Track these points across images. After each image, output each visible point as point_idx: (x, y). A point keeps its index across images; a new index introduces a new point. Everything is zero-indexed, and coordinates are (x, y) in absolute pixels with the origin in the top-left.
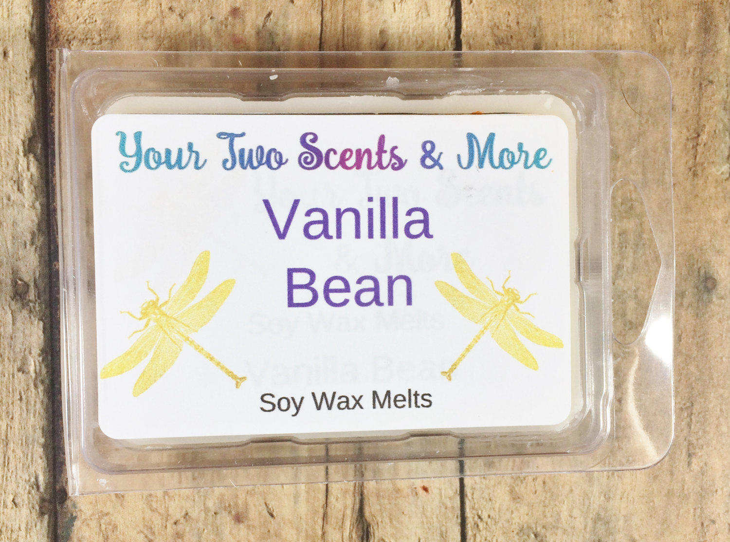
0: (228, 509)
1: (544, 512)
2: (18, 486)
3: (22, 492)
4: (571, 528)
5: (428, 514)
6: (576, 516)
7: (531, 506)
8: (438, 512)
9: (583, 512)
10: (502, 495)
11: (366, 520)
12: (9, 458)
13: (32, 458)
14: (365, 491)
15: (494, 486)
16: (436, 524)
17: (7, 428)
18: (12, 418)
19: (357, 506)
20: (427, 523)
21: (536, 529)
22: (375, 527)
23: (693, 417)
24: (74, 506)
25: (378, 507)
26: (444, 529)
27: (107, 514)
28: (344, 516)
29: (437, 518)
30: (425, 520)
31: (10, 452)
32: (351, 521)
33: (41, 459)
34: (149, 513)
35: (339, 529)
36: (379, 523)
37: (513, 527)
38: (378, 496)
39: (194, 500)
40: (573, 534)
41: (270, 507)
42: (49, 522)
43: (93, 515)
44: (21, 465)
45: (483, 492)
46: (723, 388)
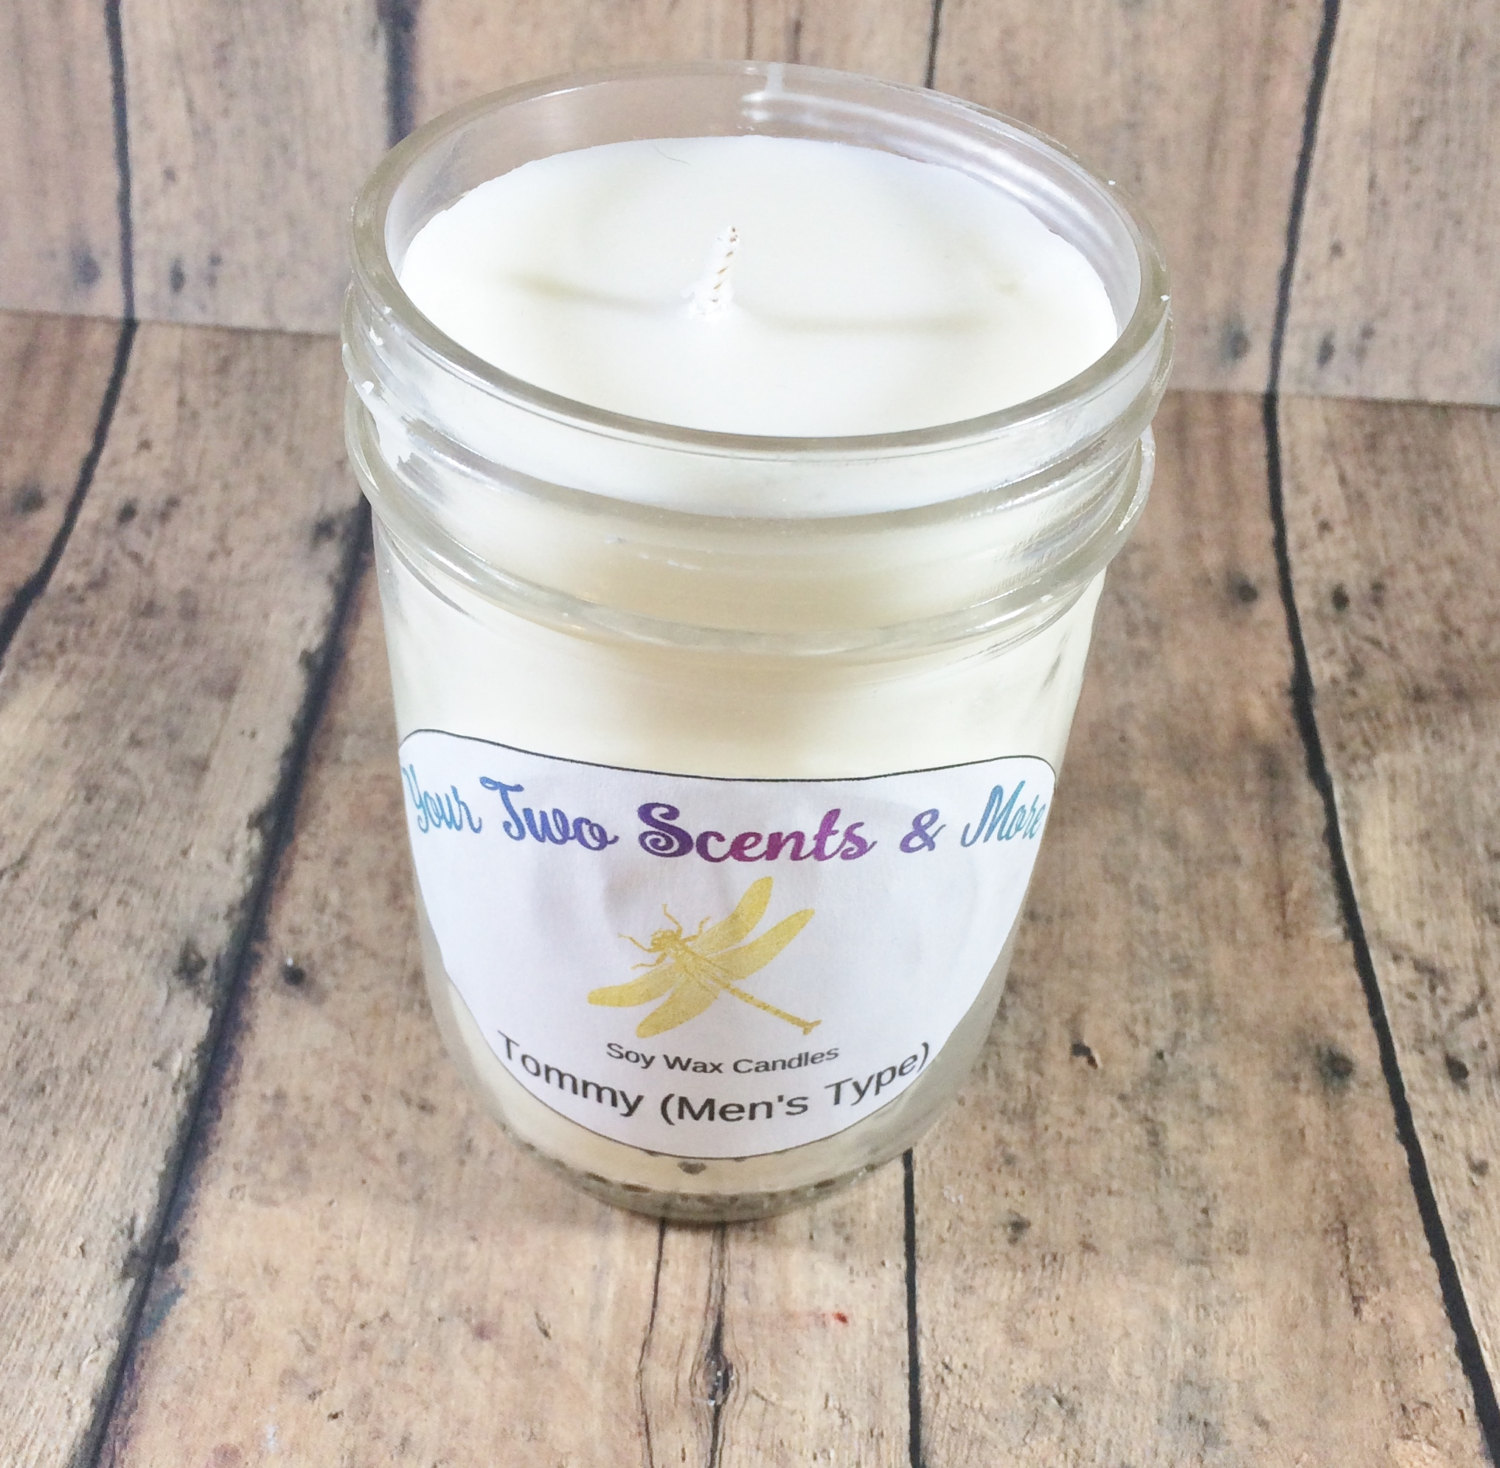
0: (466, 1315)
1: (1075, 1364)
2: (97, 1226)
3: (102, 1236)
4: (1131, 1393)
5: (847, 1357)
6: (1138, 1374)
7: (1048, 1355)
8: (866, 1355)
9: (1153, 1370)
10: (991, 1335)
11: (725, 1359)
12: (96, 1183)
13: (135, 1190)
14: (727, 1314)
15: (975, 1319)
16: (859, 1373)
17: (108, 1141)
18: (122, 1128)
19: (710, 1334)
20: (843, 1371)
21: (1060, 1390)
22: (742, 1371)
23: (1349, 1243)
24: (186, 1272)
25: (751, 1340)
26: (876, 1382)
27: (240, 1296)
28: (682, 1347)
29: (863, 1363)
30: (839, 1366)
31: (101, 1176)
32: (696, 1357)
33: (151, 1191)
34: (316, 1305)
35: (671, 1368)
36: (750, 1365)
37: (1014, 1384)
38: (751, 1322)
39: (404, 1296)
40: (1136, 1403)
41: (545, 1319)
42: (134, 1289)
43: (212, 1292)
44: (114, 1196)
45: (953, 1328)
46: (1400, 1205)
